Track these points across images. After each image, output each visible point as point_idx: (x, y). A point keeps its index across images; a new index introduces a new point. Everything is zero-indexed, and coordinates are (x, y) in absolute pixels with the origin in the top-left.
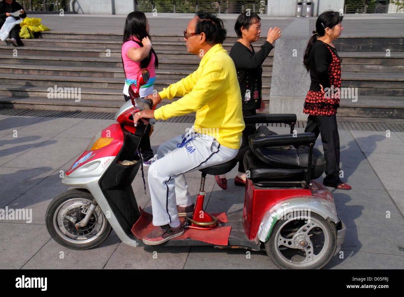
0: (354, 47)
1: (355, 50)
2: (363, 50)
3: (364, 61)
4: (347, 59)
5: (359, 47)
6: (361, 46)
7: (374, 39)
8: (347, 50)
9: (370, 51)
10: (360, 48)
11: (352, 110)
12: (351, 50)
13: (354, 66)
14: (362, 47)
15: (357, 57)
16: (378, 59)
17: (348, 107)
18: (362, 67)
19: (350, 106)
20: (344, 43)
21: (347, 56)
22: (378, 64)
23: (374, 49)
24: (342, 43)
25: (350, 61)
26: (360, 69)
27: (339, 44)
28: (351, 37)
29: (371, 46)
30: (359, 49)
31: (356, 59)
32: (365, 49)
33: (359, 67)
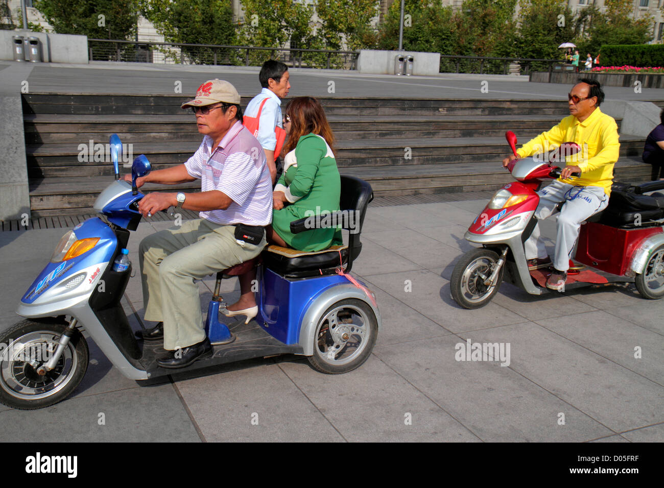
0: (90, 108)
1: (93, 112)
2: (104, 113)
3: (104, 127)
4: (80, 125)
5: (97, 108)
6: (100, 107)
7: (117, 97)
8: (81, 112)
9: (114, 114)
10: (100, 109)
11: (91, 197)
12: (87, 113)
13: (92, 135)
14: (102, 108)
15: (94, 122)
16: (124, 125)
17: (86, 194)
18: (103, 136)
19: (87, 192)
20: (75, 102)
21: (80, 121)
22: (124, 131)
23: (119, 112)
24: (72, 103)
25: (84, 128)
26: (101, 139)
27: (68, 103)
28: (83, 94)
29: (114, 107)
30: (98, 111)
31: (93, 126)
32: (107, 111)
33: (99, 136)
